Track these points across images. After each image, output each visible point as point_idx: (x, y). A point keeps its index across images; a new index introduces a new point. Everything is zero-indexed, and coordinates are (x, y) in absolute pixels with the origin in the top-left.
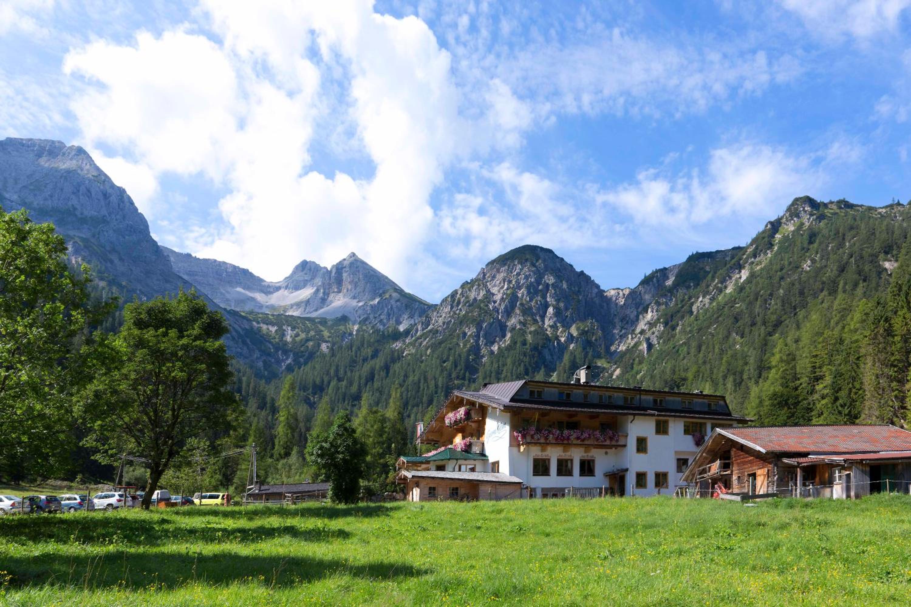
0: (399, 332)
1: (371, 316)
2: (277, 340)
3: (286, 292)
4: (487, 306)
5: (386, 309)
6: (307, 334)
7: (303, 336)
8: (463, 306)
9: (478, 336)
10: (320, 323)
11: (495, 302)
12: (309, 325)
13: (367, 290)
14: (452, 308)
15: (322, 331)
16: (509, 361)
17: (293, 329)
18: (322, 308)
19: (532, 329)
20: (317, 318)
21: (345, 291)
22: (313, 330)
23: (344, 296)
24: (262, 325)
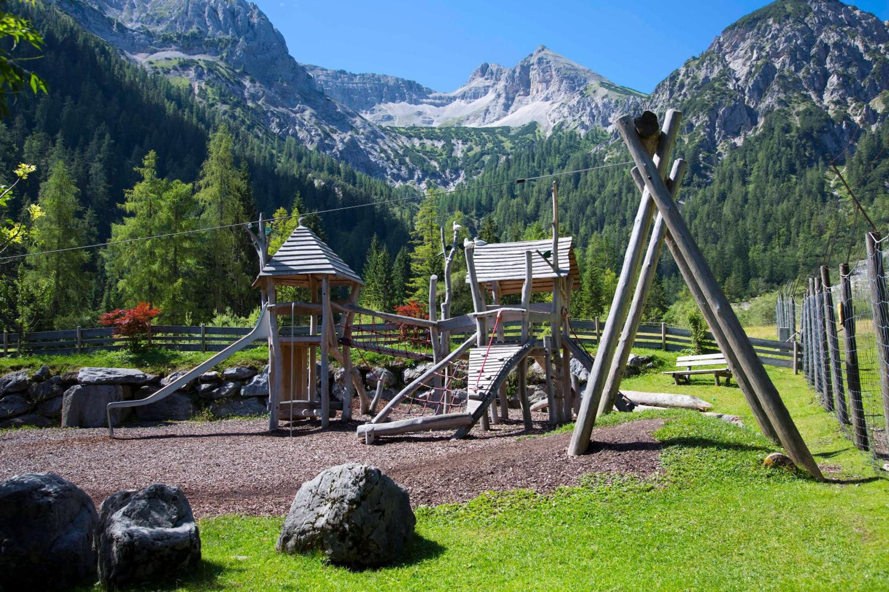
1: (570, 119)
2: (444, 157)
3: (463, 103)
4: (725, 85)
5: (589, 110)
6: (483, 147)
7: (477, 149)
8: (688, 90)
9: (712, 127)
10: (502, 134)
11: (737, 80)
12: (486, 136)
13: (563, 88)
14: (672, 93)
15: (503, 142)
16: (761, 155)
17: (465, 142)
18: (505, 115)
19: (802, 108)
20: (498, 128)
21: (535, 92)
22: (490, 141)
23: (533, 99)
24: (425, 141)
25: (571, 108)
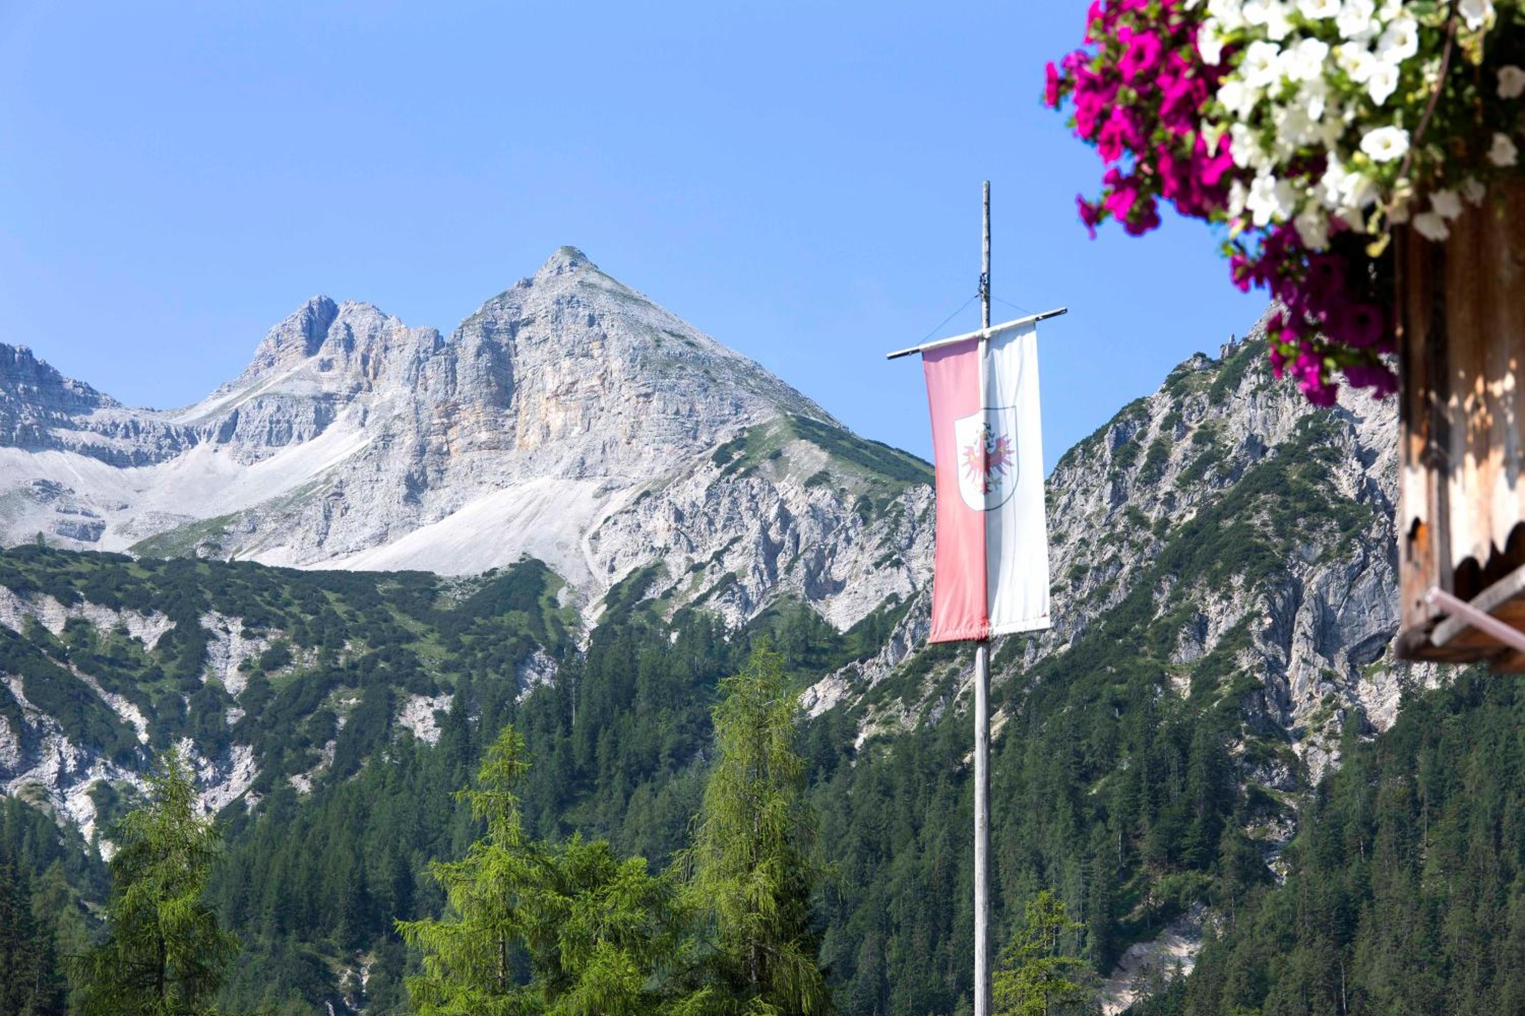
0: (830, 629)
1: (676, 562)
2: (169, 685)
4: (1322, 475)
5: (755, 526)
6: (329, 655)
7: (306, 661)
8: (1183, 483)
10: (402, 600)
11: (1367, 457)
12: (340, 609)
13: (648, 431)
14: (1118, 497)
15: (409, 638)
17: (255, 626)
18: (412, 525)
20: (386, 576)
21: (533, 438)
22: (359, 632)
23: (527, 468)
24: (89, 611)
25: (679, 516)
